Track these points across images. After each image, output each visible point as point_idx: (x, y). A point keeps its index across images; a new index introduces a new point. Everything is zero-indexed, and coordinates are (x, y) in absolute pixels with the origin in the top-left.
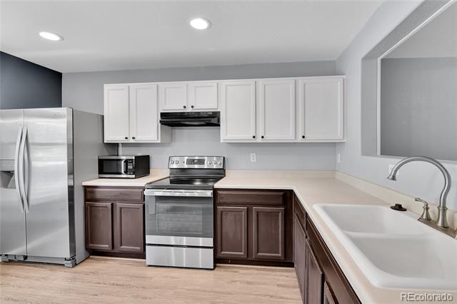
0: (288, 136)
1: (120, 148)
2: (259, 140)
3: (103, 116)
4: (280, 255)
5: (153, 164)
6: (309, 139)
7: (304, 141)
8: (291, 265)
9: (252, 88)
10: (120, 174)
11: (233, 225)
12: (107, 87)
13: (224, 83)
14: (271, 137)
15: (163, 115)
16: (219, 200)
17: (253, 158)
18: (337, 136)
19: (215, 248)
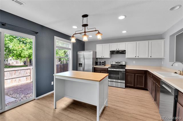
0: (146, 56)
1: (98, 59)
2: (137, 57)
3: (96, 52)
4: (143, 87)
5: (107, 63)
6: (152, 57)
7: (151, 58)
8: (147, 90)
9: (135, 44)
10: (101, 65)
11: (130, 78)
12: (97, 45)
13: (127, 43)
14: (141, 56)
15: (111, 52)
16: (126, 72)
17: (134, 62)
18: (162, 56)
19: (125, 83)
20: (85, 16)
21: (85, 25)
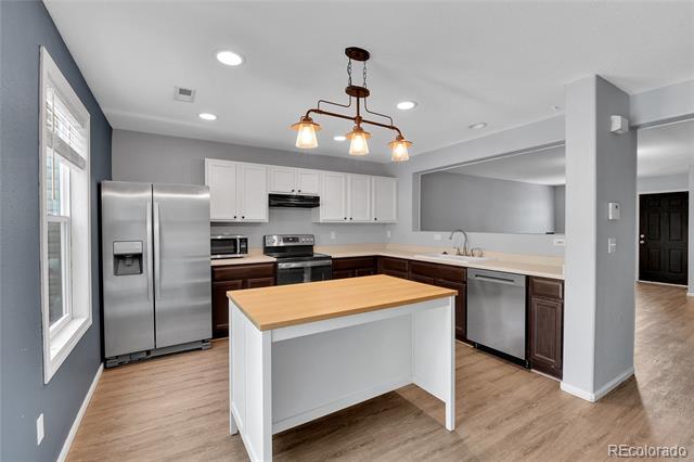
0: (367, 218)
2: (348, 221)
7: (376, 221)
9: (343, 179)
10: (235, 252)
12: (210, 163)
15: (272, 197)
20: (358, 54)
21: (358, 92)
